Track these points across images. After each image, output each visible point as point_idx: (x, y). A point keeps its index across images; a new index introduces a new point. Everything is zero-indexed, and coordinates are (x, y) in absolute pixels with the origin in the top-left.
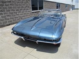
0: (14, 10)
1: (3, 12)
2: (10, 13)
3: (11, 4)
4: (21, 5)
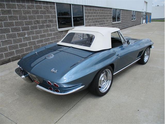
2: (9, 36)
3: (11, 17)
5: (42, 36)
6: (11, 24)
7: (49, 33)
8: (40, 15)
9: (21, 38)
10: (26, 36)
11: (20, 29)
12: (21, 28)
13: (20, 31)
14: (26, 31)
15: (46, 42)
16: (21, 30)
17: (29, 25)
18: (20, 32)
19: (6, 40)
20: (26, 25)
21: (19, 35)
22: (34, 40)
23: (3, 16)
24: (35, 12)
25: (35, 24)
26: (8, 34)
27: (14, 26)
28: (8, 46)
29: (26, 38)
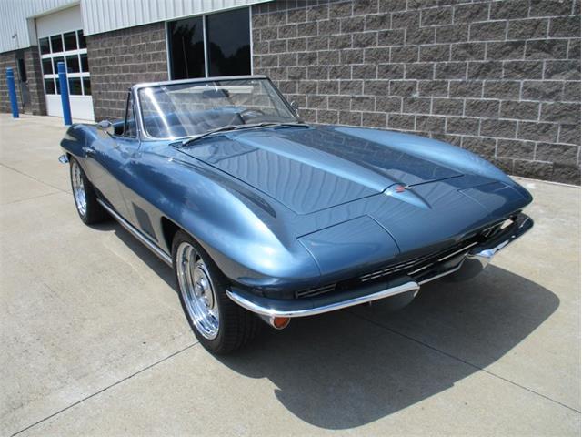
0: (397, 73)
1: (339, 80)
2: (371, 87)
3: (386, 35)
4: (459, 37)
5: (475, 107)
6: (381, 55)
7: (520, 100)
8: (489, 20)
9: (399, 100)
10: (416, 95)
11: (402, 70)
12: (405, 67)
13: (401, 77)
14: (418, 81)
15: (487, 134)
16: (405, 73)
17: (435, 61)
18: (401, 80)
19: (363, 95)
20: (423, 59)
21: (396, 89)
22: (437, 113)
23: (367, 34)
24: (468, 13)
25: (455, 59)
26: (368, 82)
27: (388, 60)
28: (362, 112)
29: (412, 101)
